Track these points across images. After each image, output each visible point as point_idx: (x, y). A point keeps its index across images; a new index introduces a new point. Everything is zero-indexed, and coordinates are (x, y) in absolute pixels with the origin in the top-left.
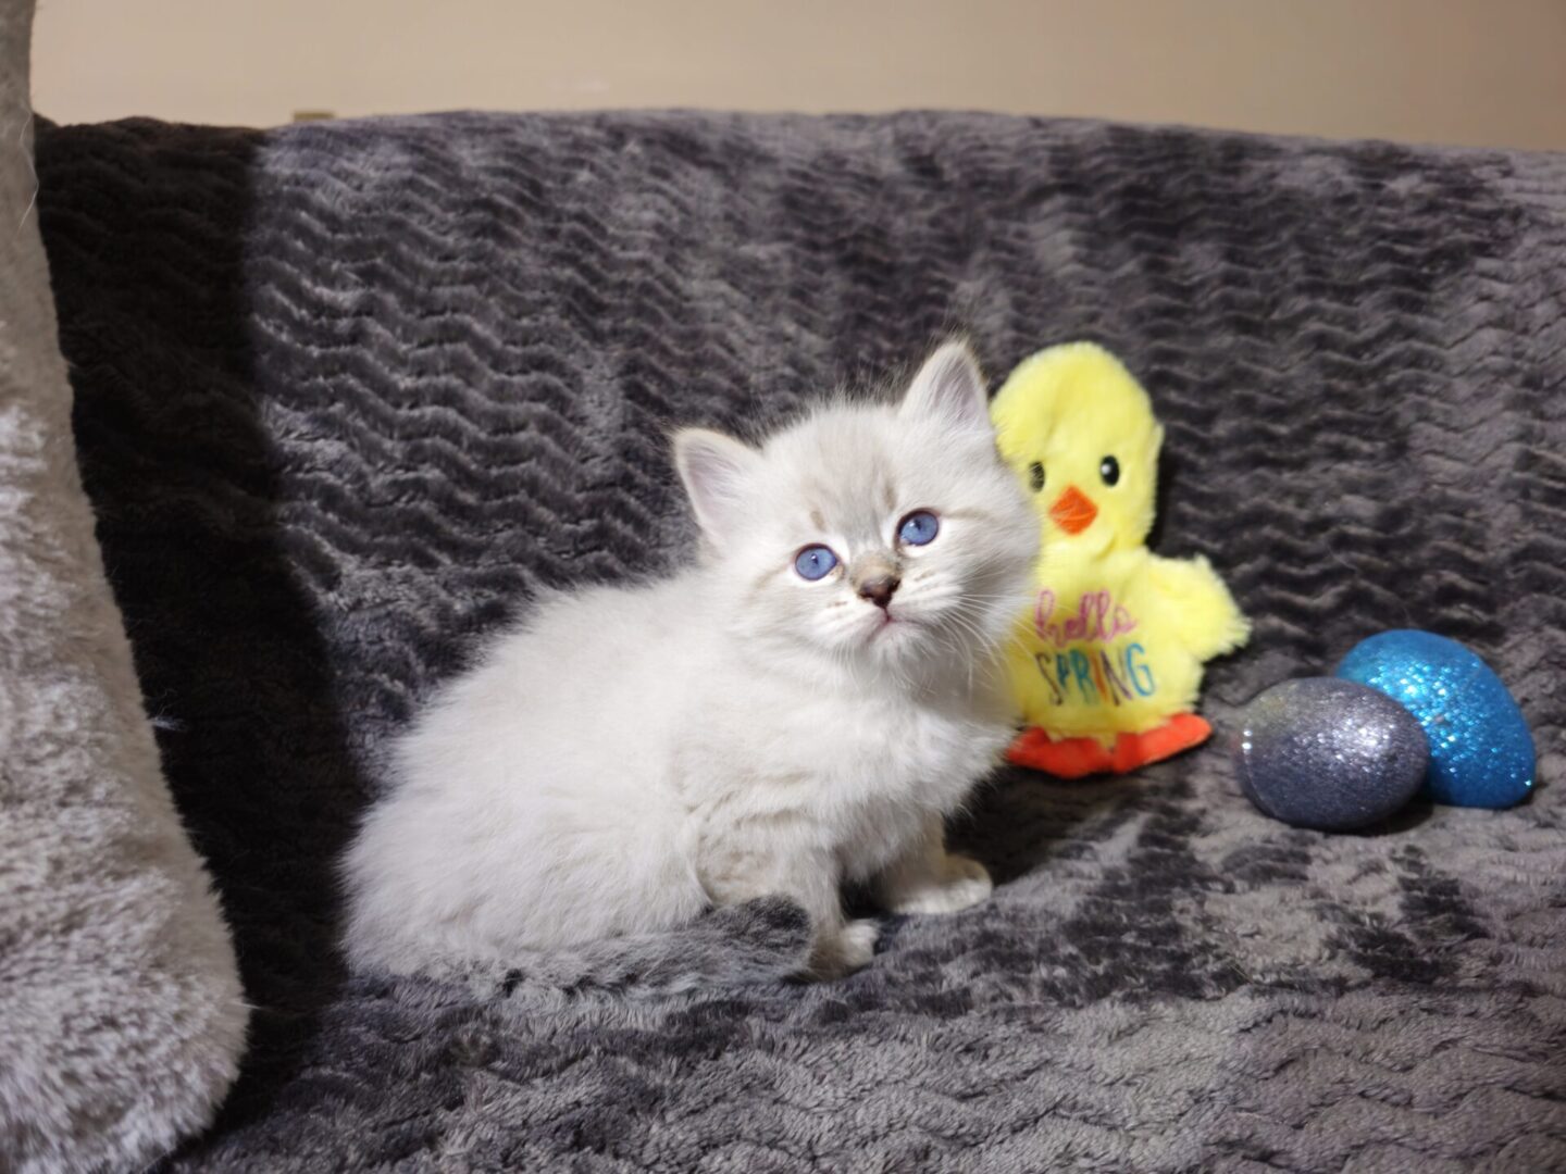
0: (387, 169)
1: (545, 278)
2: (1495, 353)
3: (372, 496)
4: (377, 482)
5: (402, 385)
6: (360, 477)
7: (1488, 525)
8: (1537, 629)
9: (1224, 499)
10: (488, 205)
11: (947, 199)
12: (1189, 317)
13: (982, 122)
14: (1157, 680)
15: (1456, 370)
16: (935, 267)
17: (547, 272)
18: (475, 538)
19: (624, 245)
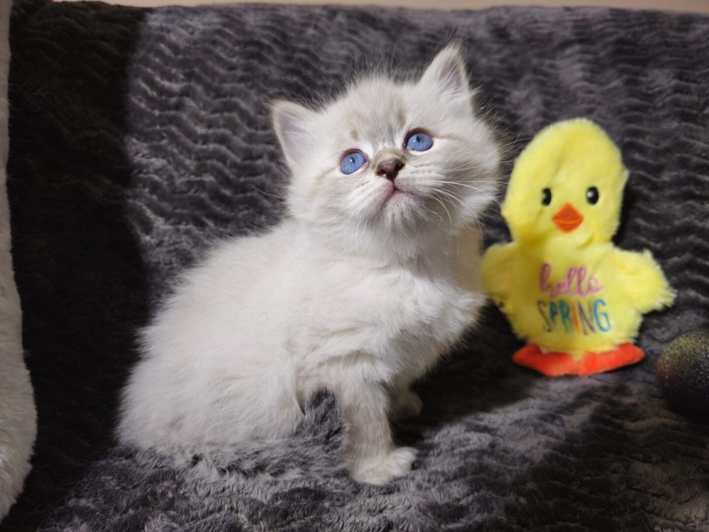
0: (209, 25)
1: (282, 81)
3: (175, 188)
4: (179, 181)
5: (199, 132)
6: (171, 178)
9: (667, 218)
10: (258, 44)
11: (511, 49)
12: (651, 111)
13: (536, 11)
14: (612, 322)
16: (501, 84)
17: (283, 78)
18: (227, 213)
19: (328, 66)
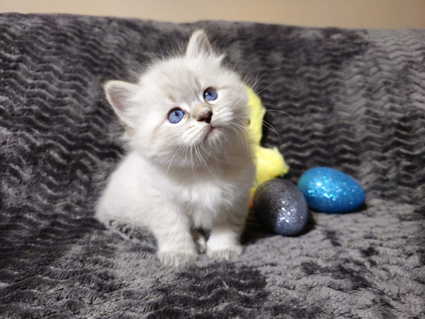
0: (35, 24)
1: (79, 56)
2: (359, 82)
3: (14, 113)
4: (16, 109)
5: (29, 82)
6: (11, 107)
7: (356, 131)
8: (370, 161)
10: (64, 35)
12: (271, 73)
15: (348, 86)
17: (80, 54)
18: (47, 126)
19: (107, 49)
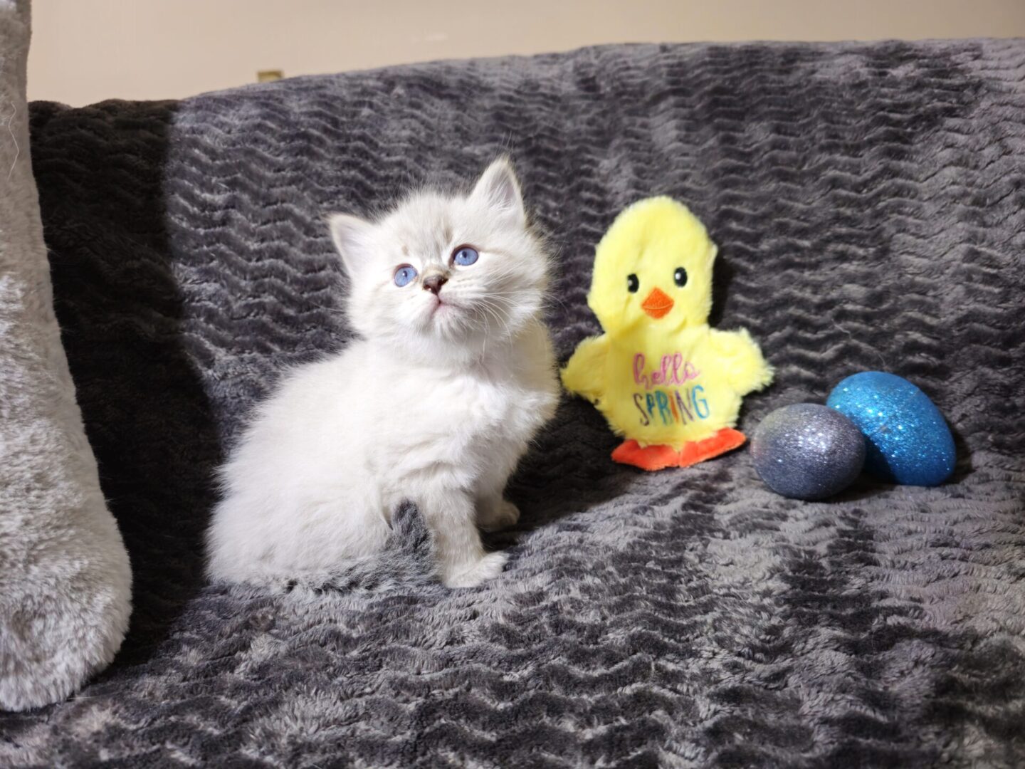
0: (246, 119)
1: (338, 178)
2: (953, 183)
3: (233, 314)
4: (235, 306)
5: (252, 248)
6: (227, 302)
7: (942, 300)
8: (973, 368)
9: (765, 292)
10: (305, 136)
11: (601, 107)
12: (747, 172)
13: (630, 51)
14: (710, 408)
15: (926, 197)
16: (588, 152)
17: (339, 174)
18: (294, 335)
19: (389, 153)
